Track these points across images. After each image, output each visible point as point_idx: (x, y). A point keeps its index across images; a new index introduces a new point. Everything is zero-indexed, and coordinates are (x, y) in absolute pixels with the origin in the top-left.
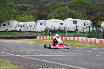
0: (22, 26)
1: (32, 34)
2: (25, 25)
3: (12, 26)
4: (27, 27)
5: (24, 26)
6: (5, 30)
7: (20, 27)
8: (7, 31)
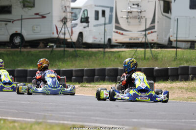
0: (91, 16)
2: (104, 12)
3: (43, 17)
4: (117, 21)
5: (97, 13)
6: (6, 38)
7: (78, 21)
8: (17, 40)
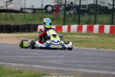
1: (12, 19)
